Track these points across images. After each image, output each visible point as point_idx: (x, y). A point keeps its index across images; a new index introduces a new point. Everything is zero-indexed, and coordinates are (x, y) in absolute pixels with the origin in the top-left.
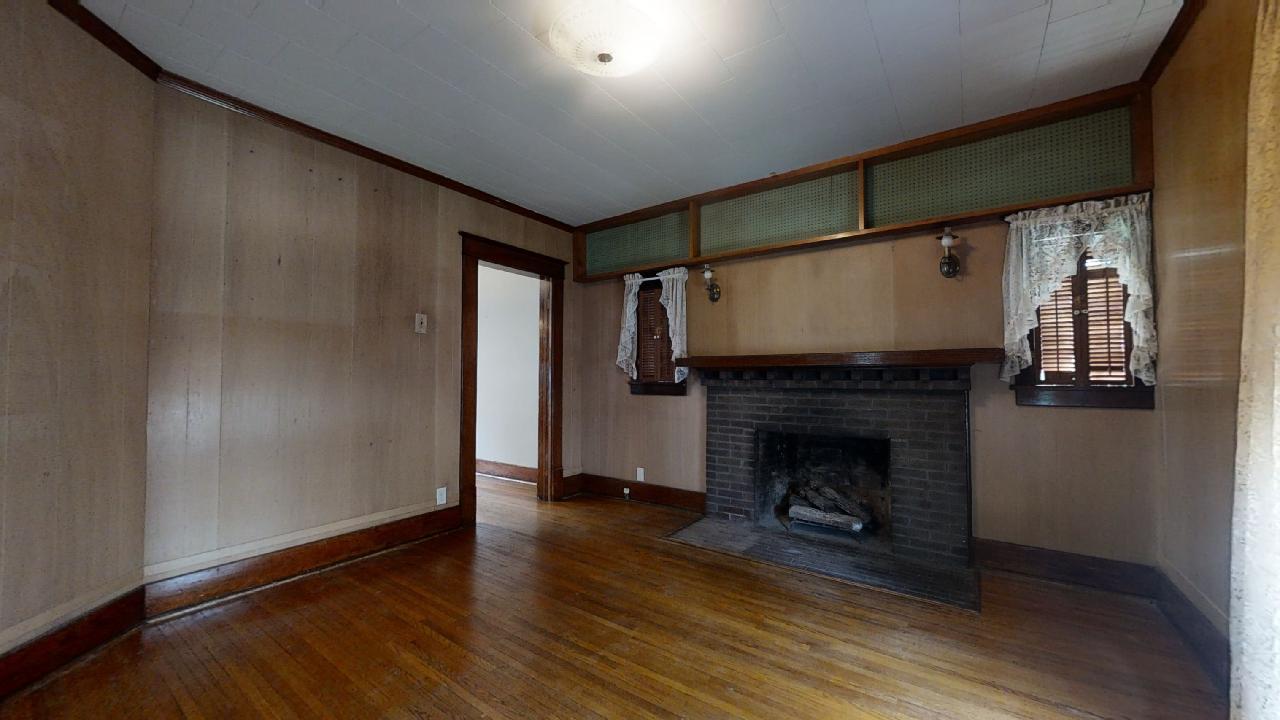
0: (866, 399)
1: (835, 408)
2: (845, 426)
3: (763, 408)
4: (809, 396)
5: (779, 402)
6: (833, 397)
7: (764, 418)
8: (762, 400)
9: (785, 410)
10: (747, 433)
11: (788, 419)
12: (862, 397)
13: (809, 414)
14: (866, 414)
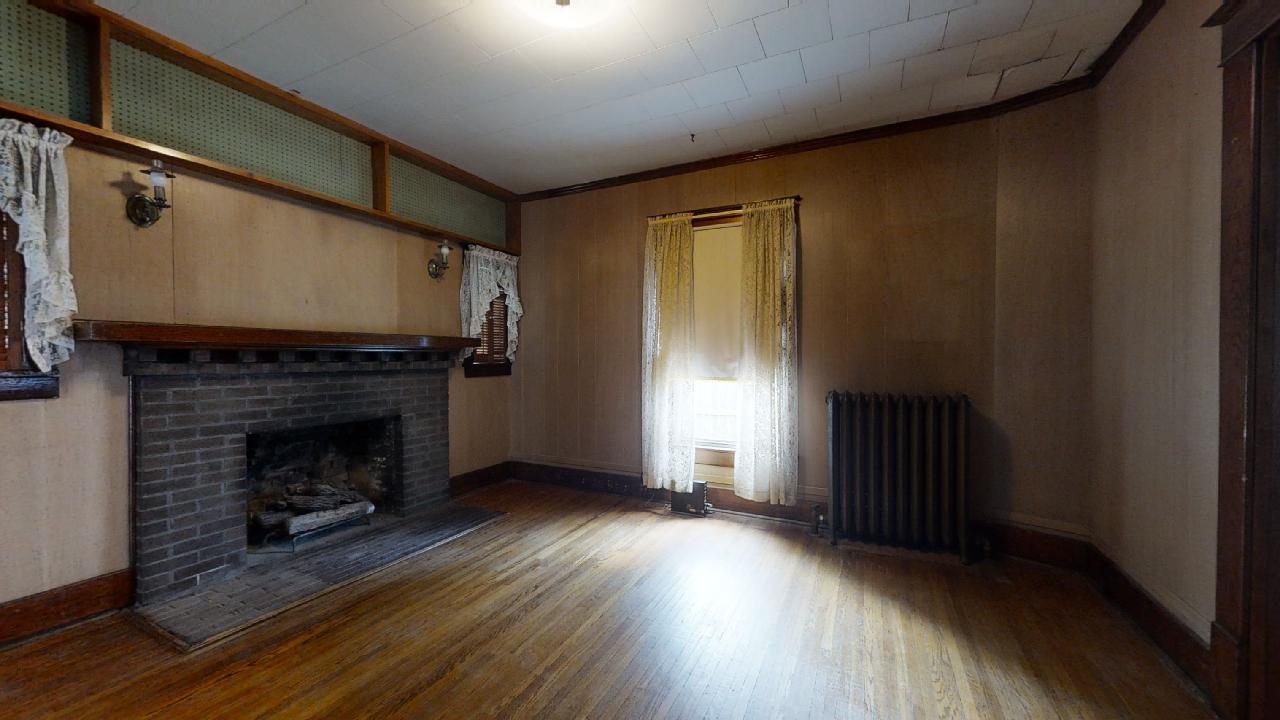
0: (384, 380)
1: (355, 392)
2: (364, 409)
3: (264, 402)
4: (327, 381)
5: (286, 391)
6: (354, 380)
7: (264, 414)
8: (261, 391)
9: (296, 401)
10: (232, 441)
11: (300, 411)
12: (380, 379)
13: (327, 402)
14: (382, 394)
